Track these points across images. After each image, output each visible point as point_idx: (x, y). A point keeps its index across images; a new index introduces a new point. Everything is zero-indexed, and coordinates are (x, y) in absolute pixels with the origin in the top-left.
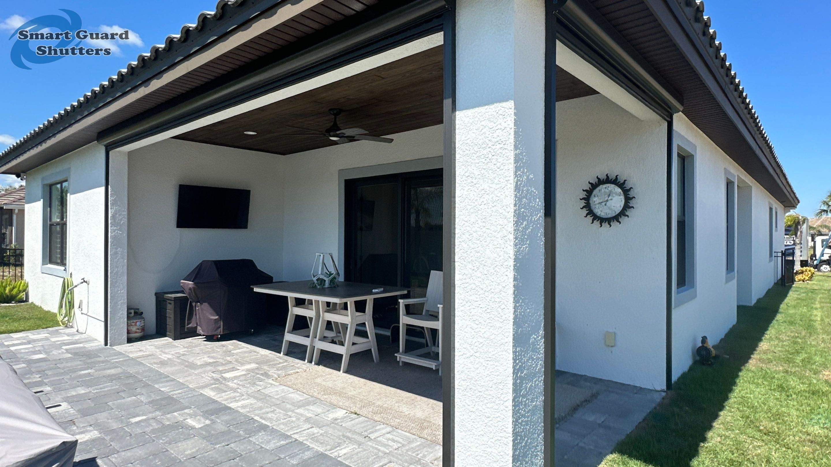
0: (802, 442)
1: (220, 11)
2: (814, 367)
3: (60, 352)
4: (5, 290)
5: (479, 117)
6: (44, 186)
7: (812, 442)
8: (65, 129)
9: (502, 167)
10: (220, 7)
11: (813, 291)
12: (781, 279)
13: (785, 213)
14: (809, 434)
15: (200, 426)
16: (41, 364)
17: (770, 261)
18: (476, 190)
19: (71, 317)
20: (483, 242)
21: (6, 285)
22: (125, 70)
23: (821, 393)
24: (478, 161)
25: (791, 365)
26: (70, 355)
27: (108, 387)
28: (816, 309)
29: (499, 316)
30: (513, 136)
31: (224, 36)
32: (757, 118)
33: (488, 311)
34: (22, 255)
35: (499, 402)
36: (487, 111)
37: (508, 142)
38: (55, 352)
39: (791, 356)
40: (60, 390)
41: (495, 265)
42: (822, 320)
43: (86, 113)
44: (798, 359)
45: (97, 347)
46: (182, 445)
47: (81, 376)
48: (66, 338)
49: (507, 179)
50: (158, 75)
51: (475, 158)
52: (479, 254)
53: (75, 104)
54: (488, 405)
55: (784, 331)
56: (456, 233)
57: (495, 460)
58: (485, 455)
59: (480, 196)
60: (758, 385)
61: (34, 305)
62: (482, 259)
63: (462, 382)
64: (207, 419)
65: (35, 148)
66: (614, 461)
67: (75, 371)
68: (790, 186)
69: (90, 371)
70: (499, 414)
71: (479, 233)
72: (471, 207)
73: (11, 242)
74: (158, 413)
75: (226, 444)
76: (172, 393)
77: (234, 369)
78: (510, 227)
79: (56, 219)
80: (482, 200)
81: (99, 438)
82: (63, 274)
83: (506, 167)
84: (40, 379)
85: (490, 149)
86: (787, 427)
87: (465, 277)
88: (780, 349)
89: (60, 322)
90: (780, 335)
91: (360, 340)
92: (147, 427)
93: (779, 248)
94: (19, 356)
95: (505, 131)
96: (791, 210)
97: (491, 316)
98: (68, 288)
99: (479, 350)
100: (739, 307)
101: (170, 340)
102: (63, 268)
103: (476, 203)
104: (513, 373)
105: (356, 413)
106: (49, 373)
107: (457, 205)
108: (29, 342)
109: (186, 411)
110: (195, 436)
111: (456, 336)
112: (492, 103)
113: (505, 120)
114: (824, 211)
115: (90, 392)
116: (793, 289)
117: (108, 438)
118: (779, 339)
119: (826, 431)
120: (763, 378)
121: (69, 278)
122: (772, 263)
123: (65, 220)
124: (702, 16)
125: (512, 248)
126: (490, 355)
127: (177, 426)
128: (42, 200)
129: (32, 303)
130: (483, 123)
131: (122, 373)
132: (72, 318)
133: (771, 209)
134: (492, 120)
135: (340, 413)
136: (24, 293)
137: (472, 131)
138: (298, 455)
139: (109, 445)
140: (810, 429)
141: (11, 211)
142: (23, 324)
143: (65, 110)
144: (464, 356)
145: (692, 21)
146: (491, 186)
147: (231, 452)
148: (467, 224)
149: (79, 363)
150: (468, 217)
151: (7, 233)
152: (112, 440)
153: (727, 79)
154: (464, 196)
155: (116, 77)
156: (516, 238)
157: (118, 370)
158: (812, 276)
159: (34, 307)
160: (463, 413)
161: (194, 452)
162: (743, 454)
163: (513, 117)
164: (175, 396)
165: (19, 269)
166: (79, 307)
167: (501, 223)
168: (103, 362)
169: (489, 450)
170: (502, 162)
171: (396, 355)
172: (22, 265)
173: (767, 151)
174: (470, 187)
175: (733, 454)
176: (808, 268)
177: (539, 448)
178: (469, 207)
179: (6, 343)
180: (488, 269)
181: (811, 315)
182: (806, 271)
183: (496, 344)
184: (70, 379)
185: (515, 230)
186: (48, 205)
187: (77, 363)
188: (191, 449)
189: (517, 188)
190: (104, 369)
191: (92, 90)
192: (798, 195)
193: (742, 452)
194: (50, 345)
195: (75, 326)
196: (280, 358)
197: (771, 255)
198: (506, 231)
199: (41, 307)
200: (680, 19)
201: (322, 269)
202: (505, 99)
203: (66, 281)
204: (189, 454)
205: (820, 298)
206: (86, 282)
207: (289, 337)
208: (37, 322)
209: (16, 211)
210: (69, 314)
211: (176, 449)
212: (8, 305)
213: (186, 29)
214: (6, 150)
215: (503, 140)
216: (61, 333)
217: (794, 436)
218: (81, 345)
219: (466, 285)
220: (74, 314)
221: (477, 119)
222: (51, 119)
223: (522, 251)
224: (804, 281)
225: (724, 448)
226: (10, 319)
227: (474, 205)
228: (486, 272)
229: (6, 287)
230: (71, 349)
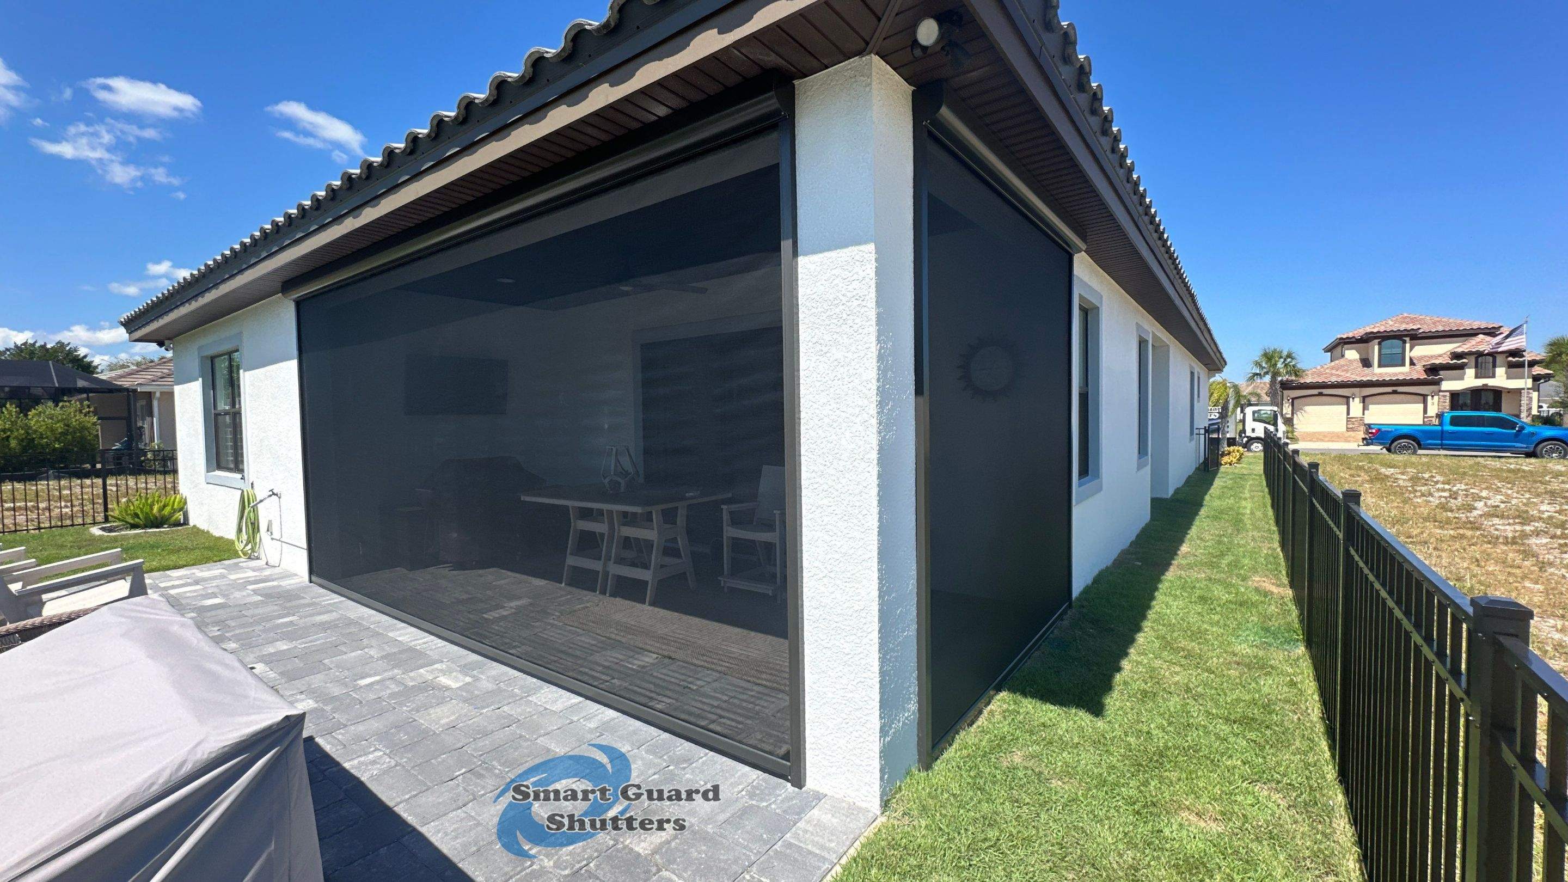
0: (1228, 665)
1: (463, 112)
2: (1242, 572)
3: (244, 593)
4: (152, 509)
5: (829, 263)
6: (203, 359)
7: (1238, 664)
8: (232, 276)
9: (860, 331)
10: (462, 107)
11: (1242, 477)
12: (1204, 462)
13: (1209, 379)
14: (1235, 655)
15: (458, 685)
16: (220, 612)
17: (1191, 440)
18: (827, 361)
19: (255, 544)
20: (837, 429)
21: (153, 502)
22: (323, 193)
23: (1250, 603)
24: (828, 323)
25: (1215, 570)
26: (260, 598)
27: (320, 639)
28: (1245, 499)
29: (859, 524)
30: (874, 289)
31: (469, 148)
32: (1177, 258)
33: (846, 518)
34: (174, 459)
35: (861, 634)
36: (839, 255)
37: (867, 297)
38: (237, 594)
39: (1214, 560)
40: (251, 646)
41: (853, 459)
42: (1252, 513)
43: (264, 254)
44: (1224, 562)
45: (298, 586)
46: (435, 712)
47: (278, 626)
48: (250, 574)
49: (867, 346)
50: (374, 200)
51: (824, 318)
52: (833, 445)
53: (248, 240)
54: (847, 639)
55: (1206, 528)
56: (802, 417)
57: (857, 707)
58: (844, 702)
59: (831, 368)
60: (1176, 597)
61: (198, 529)
62: (836, 451)
63: (813, 610)
64: (467, 675)
65: (187, 305)
66: (1003, 700)
67: (269, 619)
68: (1215, 344)
69: (291, 618)
70: (860, 650)
71: (832, 417)
72: (820, 383)
73: (152, 440)
74: (396, 671)
75: (497, 706)
76: (413, 643)
77: (498, 607)
78: (873, 409)
79: (223, 406)
80: (834, 375)
81: (316, 709)
82: (240, 484)
83: (865, 331)
84: (219, 633)
85: (843, 307)
86: (1210, 648)
87: (814, 474)
88: (1201, 551)
89: (240, 552)
90: (1202, 533)
91: (669, 560)
92: (382, 690)
93: (1202, 423)
94: (184, 602)
95: (863, 282)
96: (1217, 375)
97: (849, 524)
98: (249, 504)
99: (834, 568)
100: (1154, 500)
101: (405, 571)
102: (239, 476)
103: (827, 378)
104: (880, 597)
105: (670, 658)
106: (232, 623)
107: (801, 381)
108: (197, 582)
109: (436, 666)
110: (452, 699)
111: (804, 552)
112: (846, 246)
113: (864, 268)
114: (1257, 374)
115: (296, 647)
116: (1219, 475)
117: (328, 708)
118: (1201, 539)
119: (1255, 650)
120: (1182, 588)
121: (250, 489)
122: (1193, 443)
123: (237, 406)
124: (1111, 127)
125: (875, 436)
126: (849, 575)
127: (425, 686)
128: (200, 379)
129: (194, 526)
130: (834, 272)
131: (338, 619)
132: (257, 546)
133: (1192, 374)
134: (845, 268)
135: (649, 659)
136: (181, 513)
137: (820, 283)
138: (596, 715)
139: (331, 717)
140: (1237, 648)
141: (149, 395)
142: (183, 558)
143: (232, 250)
144: (815, 577)
145: (1098, 134)
146: (846, 355)
147: (504, 718)
148: (815, 406)
149: (276, 608)
150: (817, 397)
151: (145, 426)
152: (335, 710)
153: (1141, 209)
154: (811, 369)
155: (309, 203)
156: (880, 423)
157: (334, 615)
158: (1240, 457)
159: (197, 531)
160: (815, 650)
161: (452, 721)
162: (1158, 683)
163: (874, 264)
164: (418, 647)
165: (169, 479)
166: (268, 530)
167: (860, 403)
168: (309, 605)
169: (851, 695)
170: (860, 324)
171: (719, 578)
172: (175, 472)
173: (1188, 301)
174: (818, 357)
175: (1146, 684)
176: (1236, 448)
177: (912, 689)
178: (818, 384)
179: (162, 585)
180: (844, 464)
181: (1239, 508)
182: (1234, 451)
183: (856, 561)
184: (264, 631)
185: (878, 413)
186: (210, 387)
187: (270, 609)
188: (448, 717)
189: (880, 358)
190: (312, 615)
191: (273, 221)
192: (1225, 356)
193: (1157, 680)
194: (229, 584)
195: (262, 556)
196: (560, 589)
197: (1192, 433)
198: (868, 414)
199: (208, 532)
200: (1084, 132)
201: (616, 466)
202: (866, 242)
203: (245, 494)
204: (447, 724)
205: (1251, 485)
206: (276, 495)
207: (571, 561)
208: (206, 553)
209: (158, 395)
210: (252, 539)
211: (427, 718)
212: (158, 530)
213: (412, 136)
214: (141, 307)
215: (861, 294)
216: (242, 568)
217: (1218, 658)
218: (275, 583)
219: (816, 486)
220: (260, 539)
221: (825, 267)
222: (211, 263)
223: (889, 439)
224: (1231, 465)
225: (1136, 677)
226: (163, 550)
227: (825, 380)
228: (841, 468)
229: (154, 505)
230: (259, 589)
